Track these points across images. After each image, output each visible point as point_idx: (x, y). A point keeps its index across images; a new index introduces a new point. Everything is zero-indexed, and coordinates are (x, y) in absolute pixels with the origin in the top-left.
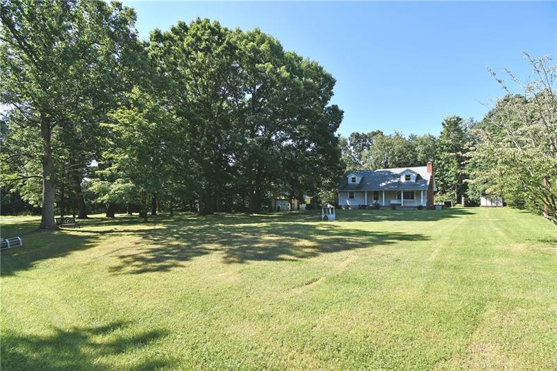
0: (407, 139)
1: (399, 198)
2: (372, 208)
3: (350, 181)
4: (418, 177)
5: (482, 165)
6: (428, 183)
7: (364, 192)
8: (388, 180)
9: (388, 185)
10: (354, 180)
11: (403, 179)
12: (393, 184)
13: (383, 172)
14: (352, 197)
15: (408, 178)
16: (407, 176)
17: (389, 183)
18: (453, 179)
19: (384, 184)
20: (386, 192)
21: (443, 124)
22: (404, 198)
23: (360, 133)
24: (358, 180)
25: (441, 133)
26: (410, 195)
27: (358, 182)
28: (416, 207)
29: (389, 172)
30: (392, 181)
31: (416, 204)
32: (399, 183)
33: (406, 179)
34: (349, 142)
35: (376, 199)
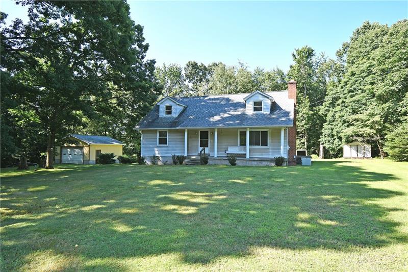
0: (253, 73)
1: (243, 143)
2: (194, 163)
3: (162, 113)
4: (274, 107)
5: (346, 101)
6: (292, 116)
7: (182, 132)
8: (225, 112)
9: (224, 119)
10: (169, 110)
11: (250, 110)
12: (233, 117)
13: (217, 99)
14: (163, 141)
15: (258, 106)
16: (255, 103)
17: (226, 115)
18: (304, 122)
19: (217, 118)
20: (220, 131)
21: (294, 56)
22: (250, 144)
23: (199, 64)
24: (177, 110)
25: (291, 67)
26: (260, 138)
27: (175, 115)
28: (271, 160)
29: (228, 100)
30: (232, 112)
31: (272, 156)
32: (243, 117)
33: (255, 109)
34: (183, 73)
35: (204, 144)
